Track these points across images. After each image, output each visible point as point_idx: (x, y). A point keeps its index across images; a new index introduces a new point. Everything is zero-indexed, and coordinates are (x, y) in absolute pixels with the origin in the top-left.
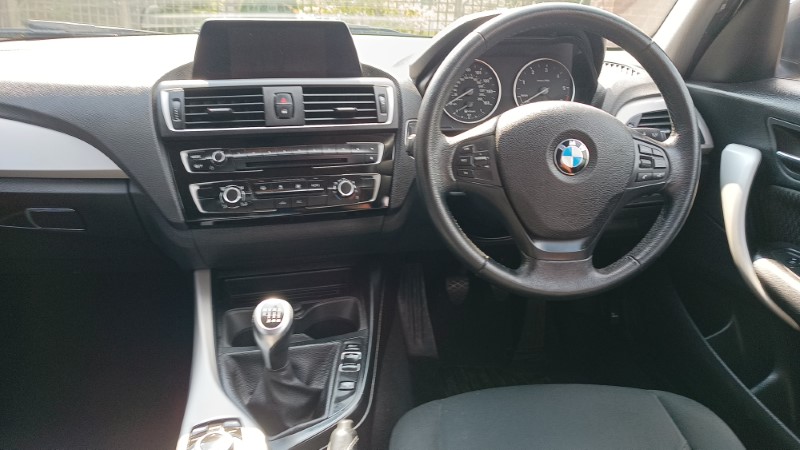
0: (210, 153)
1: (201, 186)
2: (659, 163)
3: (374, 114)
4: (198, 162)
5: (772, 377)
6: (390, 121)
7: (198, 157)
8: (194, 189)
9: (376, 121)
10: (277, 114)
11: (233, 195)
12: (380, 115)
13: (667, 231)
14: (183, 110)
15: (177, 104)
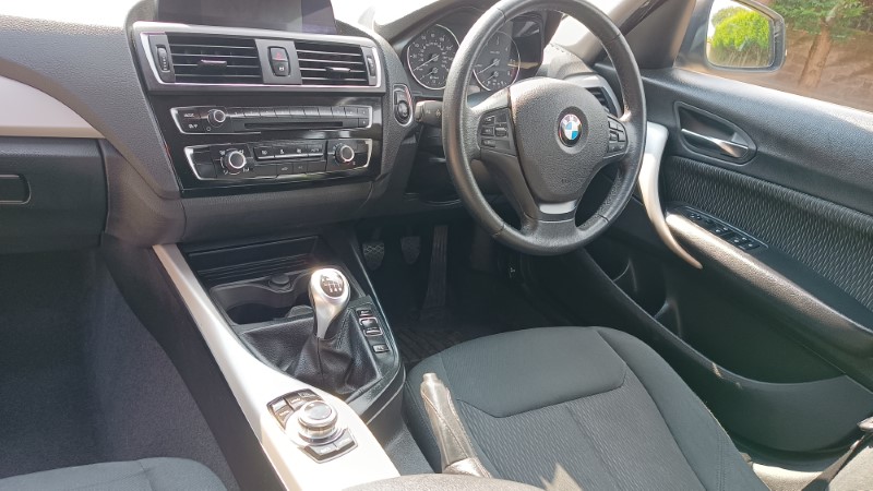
0: (205, 111)
1: (195, 150)
2: (622, 136)
3: (364, 75)
4: (193, 122)
5: (666, 306)
6: (378, 83)
7: (192, 115)
8: (189, 152)
9: (366, 83)
10: (274, 71)
11: (239, 160)
12: (371, 78)
13: (624, 194)
14: (170, 59)
15: (162, 51)
